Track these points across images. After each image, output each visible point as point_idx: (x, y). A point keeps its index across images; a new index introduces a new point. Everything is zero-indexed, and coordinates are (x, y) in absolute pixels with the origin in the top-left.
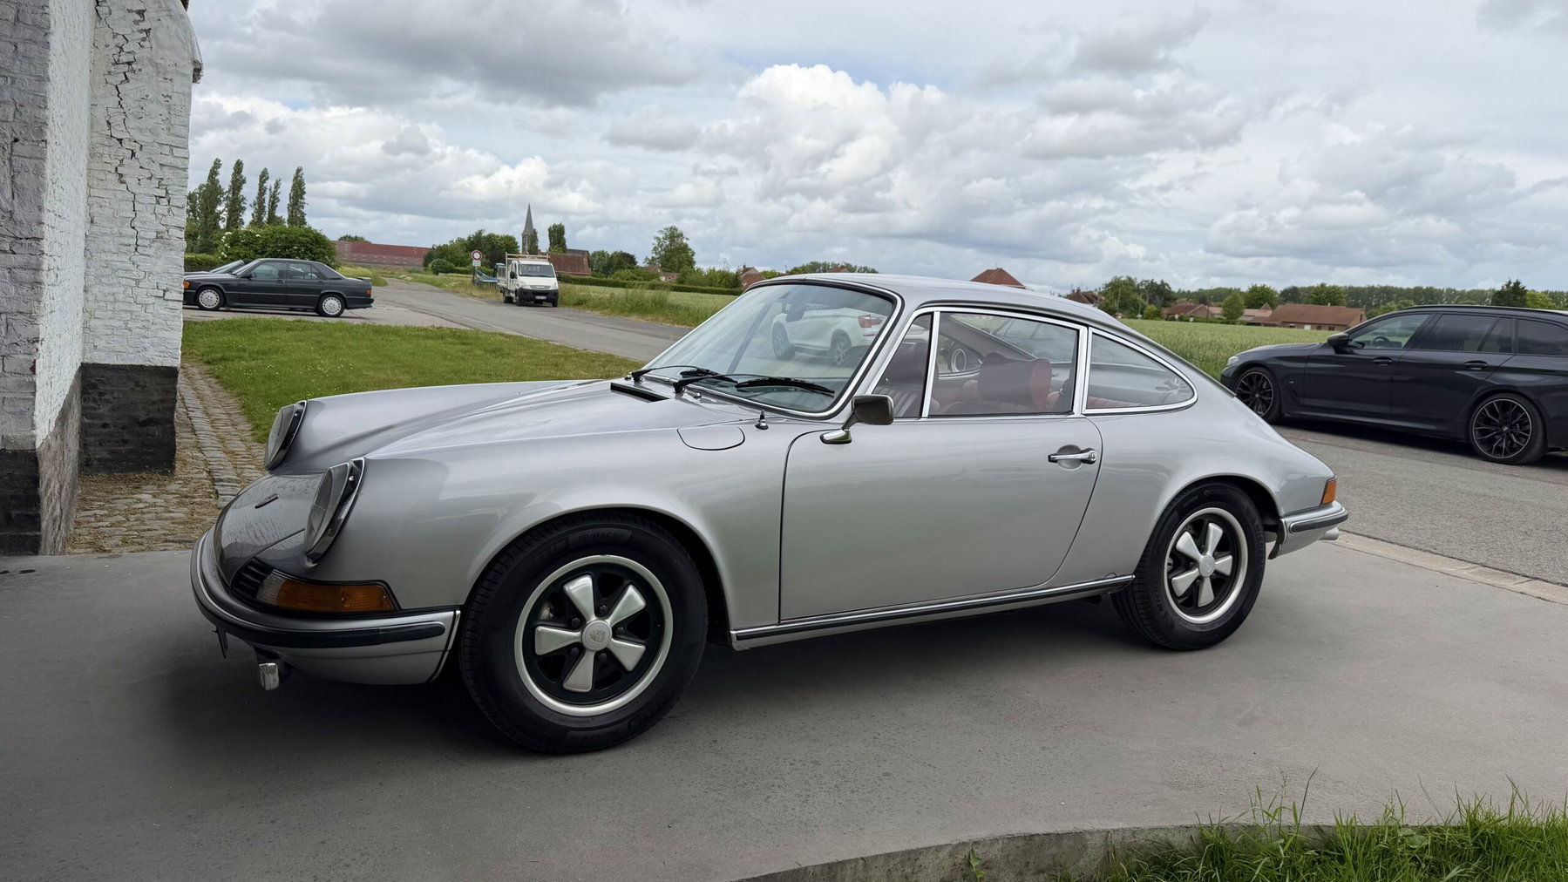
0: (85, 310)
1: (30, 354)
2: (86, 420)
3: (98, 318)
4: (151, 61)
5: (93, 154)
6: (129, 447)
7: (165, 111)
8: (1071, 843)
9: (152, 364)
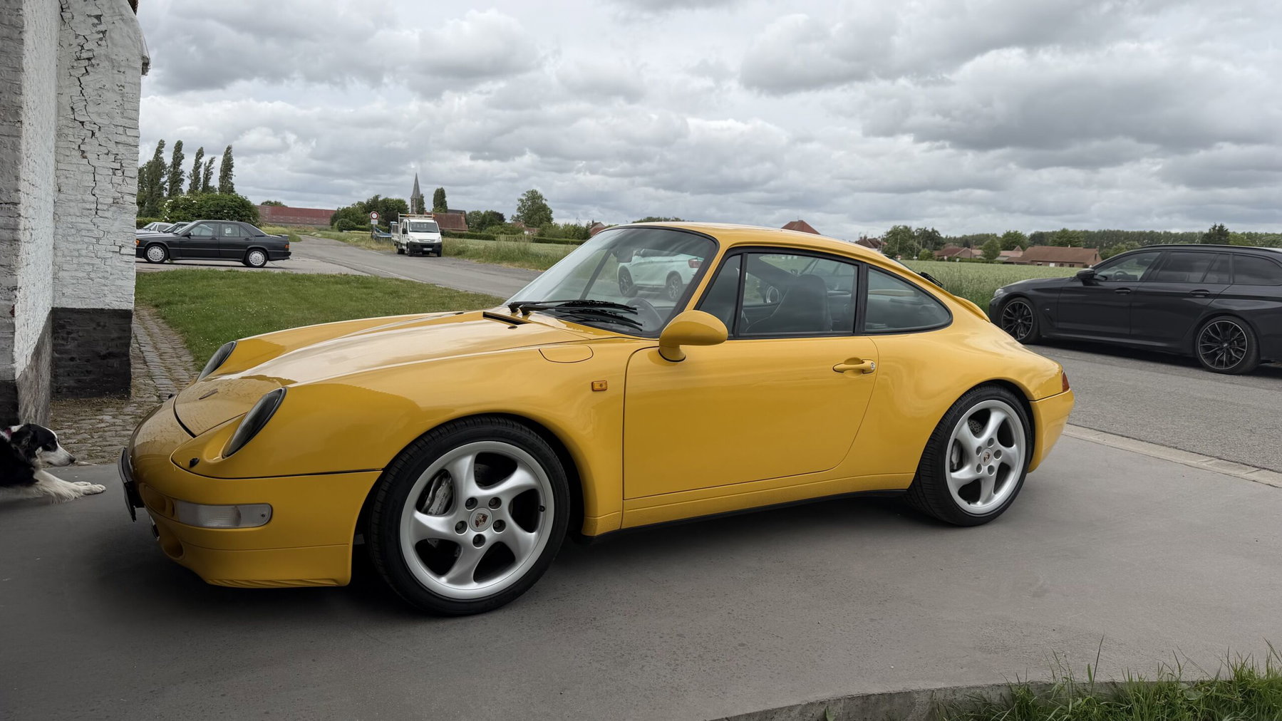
0: (54, 264)
1: (10, 300)
2: (57, 355)
3: (66, 270)
4: (107, 57)
5: (60, 135)
6: (92, 377)
7: (118, 98)
8: (901, 701)
9: (110, 308)
